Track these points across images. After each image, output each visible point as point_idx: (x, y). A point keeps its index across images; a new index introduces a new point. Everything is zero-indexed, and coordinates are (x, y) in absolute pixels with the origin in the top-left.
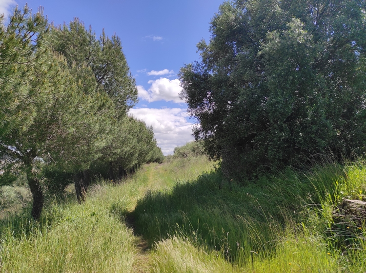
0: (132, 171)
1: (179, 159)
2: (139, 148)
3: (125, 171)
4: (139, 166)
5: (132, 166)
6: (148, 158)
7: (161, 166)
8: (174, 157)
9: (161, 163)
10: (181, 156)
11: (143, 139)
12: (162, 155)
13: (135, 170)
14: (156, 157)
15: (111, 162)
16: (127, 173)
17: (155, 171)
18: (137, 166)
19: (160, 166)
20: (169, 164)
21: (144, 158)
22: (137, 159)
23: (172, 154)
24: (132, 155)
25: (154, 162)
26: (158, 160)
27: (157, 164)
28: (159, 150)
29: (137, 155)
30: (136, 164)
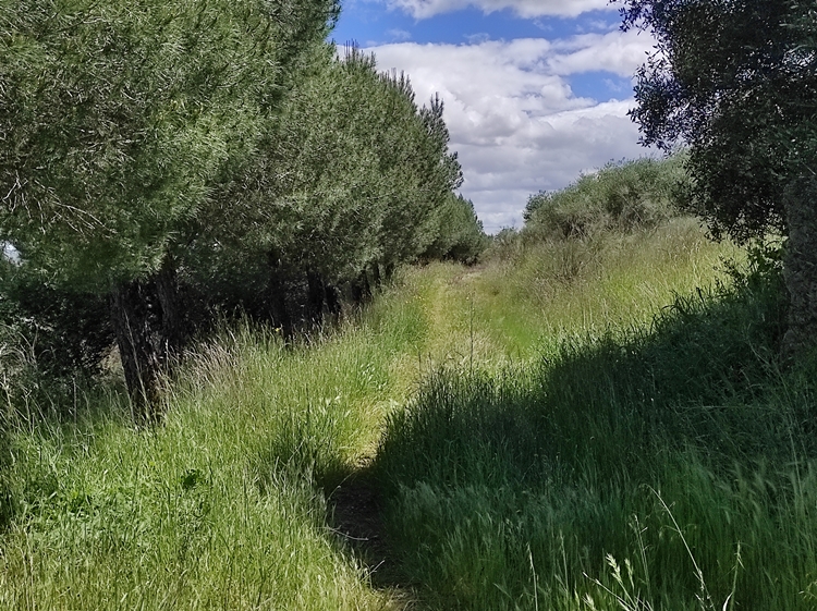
0: (361, 291)
1: (550, 243)
2: (385, 196)
3: (330, 291)
4: (388, 273)
5: (358, 269)
6: (423, 239)
7: (476, 275)
8: (528, 238)
9: (475, 261)
10: (560, 230)
11: (403, 155)
12: (475, 233)
13: (373, 289)
14: (453, 238)
15: (273, 254)
16: (341, 301)
17: (452, 292)
18: (382, 272)
19: (471, 276)
20: (508, 265)
21: (409, 236)
22: (382, 241)
23: (520, 226)
24: (356, 222)
25: (443, 258)
26: (463, 253)
27: (459, 266)
28: (467, 209)
29: (377, 224)
30: (374, 264)
